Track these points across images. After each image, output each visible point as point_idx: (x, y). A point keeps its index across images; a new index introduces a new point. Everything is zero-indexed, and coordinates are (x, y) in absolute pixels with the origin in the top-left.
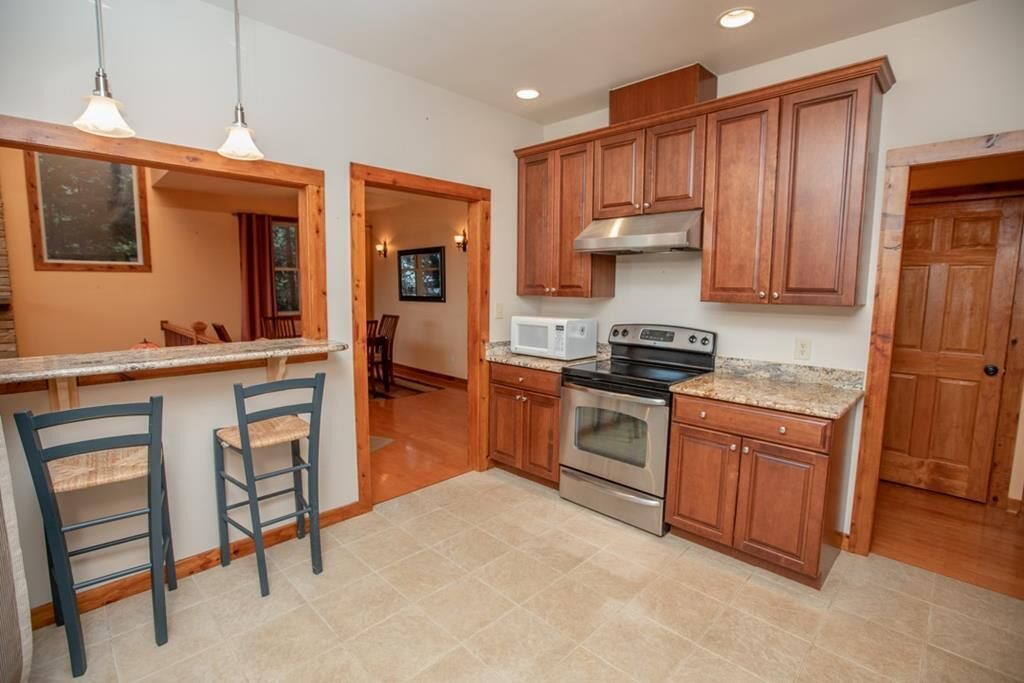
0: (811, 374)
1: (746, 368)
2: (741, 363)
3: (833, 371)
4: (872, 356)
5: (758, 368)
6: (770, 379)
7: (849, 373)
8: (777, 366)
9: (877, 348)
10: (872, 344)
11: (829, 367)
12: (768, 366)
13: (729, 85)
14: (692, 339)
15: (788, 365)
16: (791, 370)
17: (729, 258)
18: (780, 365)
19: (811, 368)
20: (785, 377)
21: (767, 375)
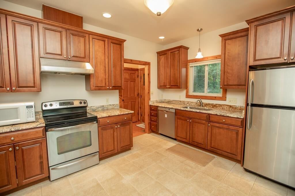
0: (110, 106)
1: (96, 108)
2: (94, 107)
3: (114, 105)
4: (120, 100)
5: (99, 108)
6: (102, 110)
7: (117, 104)
8: (103, 106)
9: (120, 99)
10: (119, 98)
11: (113, 104)
12: (101, 106)
13: (87, 27)
14: (81, 103)
15: (106, 105)
16: (106, 106)
17: (98, 78)
18: (104, 106)
19: (110, 105)
20: (105, 108)
21: (101, 109)
